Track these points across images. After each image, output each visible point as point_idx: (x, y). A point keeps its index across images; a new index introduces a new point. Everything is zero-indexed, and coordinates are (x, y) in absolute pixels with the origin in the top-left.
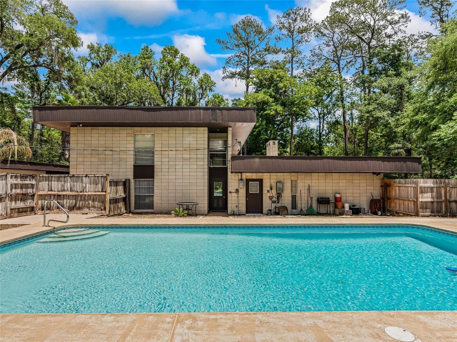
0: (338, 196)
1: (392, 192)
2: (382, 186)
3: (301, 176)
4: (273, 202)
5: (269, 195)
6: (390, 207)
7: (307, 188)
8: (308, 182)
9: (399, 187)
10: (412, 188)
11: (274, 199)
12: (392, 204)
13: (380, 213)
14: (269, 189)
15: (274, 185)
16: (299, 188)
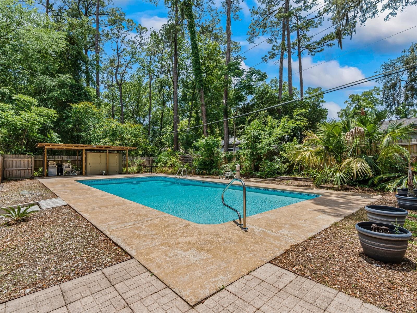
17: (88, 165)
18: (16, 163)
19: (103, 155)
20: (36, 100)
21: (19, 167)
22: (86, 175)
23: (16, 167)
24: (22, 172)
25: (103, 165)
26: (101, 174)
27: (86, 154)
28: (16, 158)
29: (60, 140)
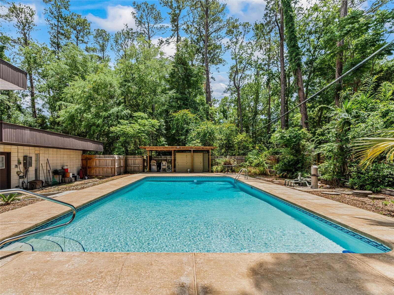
0: (65, 167)
1: (92, 164)
2: (82, 160)
3: (42, 150)
4: (21, 177)
5: (17, 171)
6: (90, 173)
7: (46, 161)
8: (47, 156)
9: (99, 160)
10: (110, 161)
11: (22, 175)
12: (92, 171)
13: (86, 177)
14: (17, 164)
15: (21, 159)
16: (41, 162)
17: (177, 164)
18: (134, 161)
19: (189, 155)
20: (146, 115)
21: (135, 164)
22: (175, 172)
23: (134, 165)
24: (137, 168)
25: (189, 164)
26: (186, 172)
27: (175, 155)
28: (133, 158)
29: (167, 143)
